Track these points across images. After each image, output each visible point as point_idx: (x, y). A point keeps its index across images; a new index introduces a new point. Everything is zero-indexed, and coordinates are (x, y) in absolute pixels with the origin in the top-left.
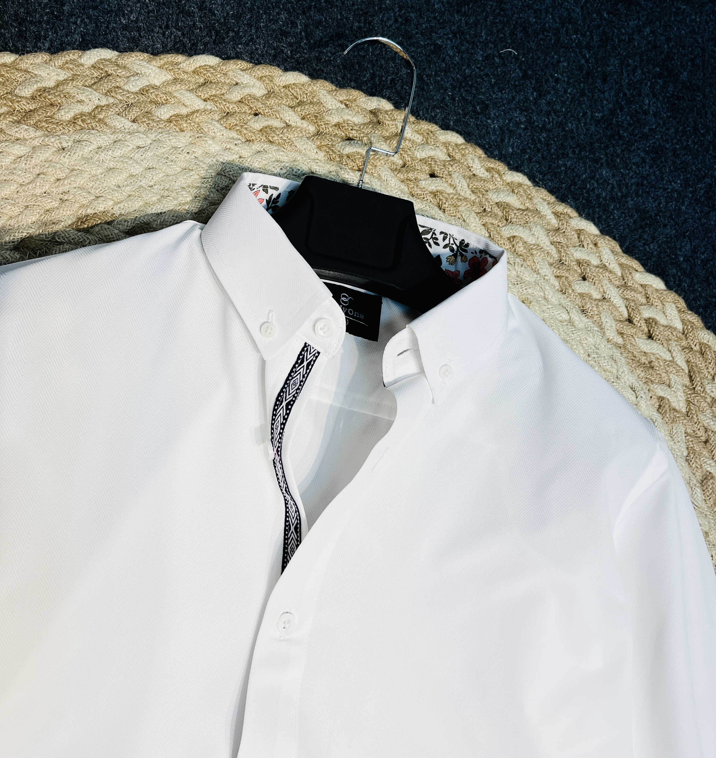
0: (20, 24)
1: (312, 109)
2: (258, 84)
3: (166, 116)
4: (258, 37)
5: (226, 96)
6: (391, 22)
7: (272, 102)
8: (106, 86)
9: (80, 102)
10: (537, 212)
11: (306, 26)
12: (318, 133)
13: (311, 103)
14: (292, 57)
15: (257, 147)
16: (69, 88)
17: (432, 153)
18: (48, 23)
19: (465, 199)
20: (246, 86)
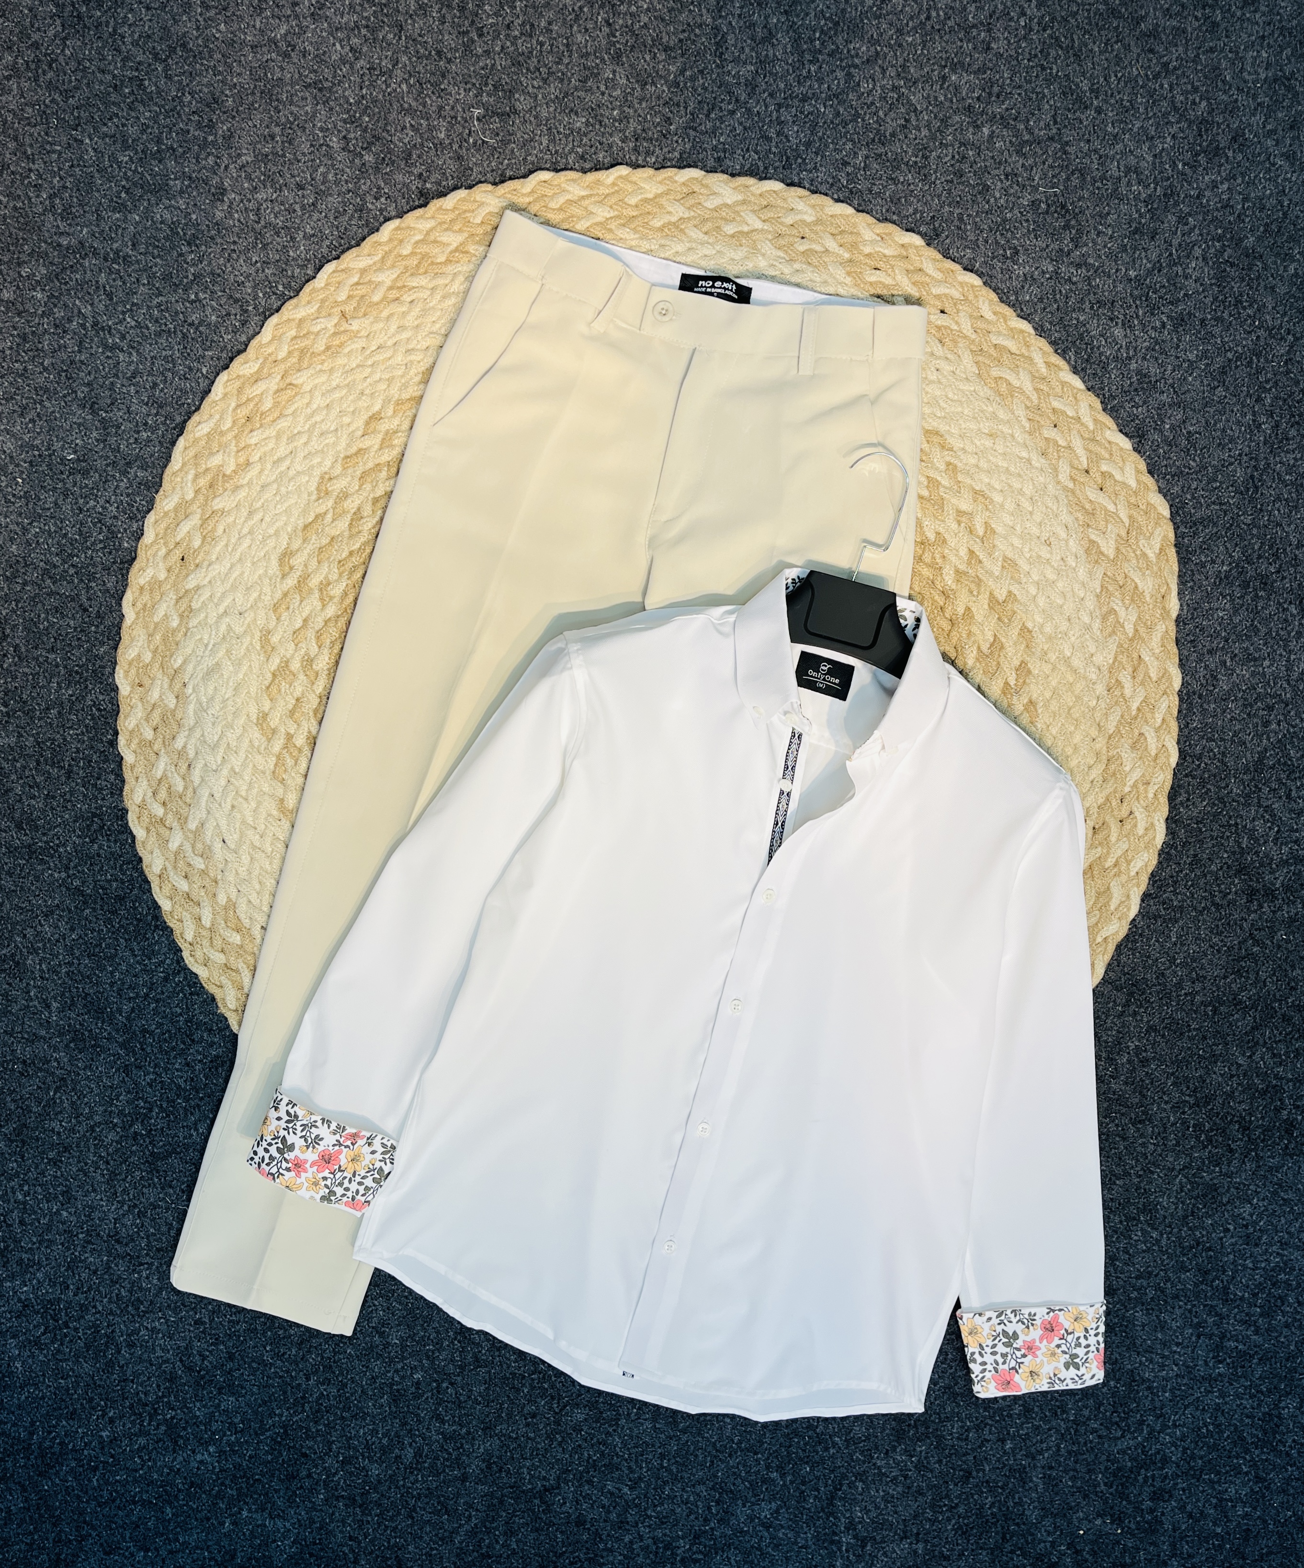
0: (637, 140)
1: (848, 239)
2: (810, 211)
3: (731, 232)
4: (821, 166)
5: (783, 220)
6: (947, 159)
7: (819, 228)
8: (691, 201)
9: (669, 213)
10: (1030, 359)
11: (867, 157)
12: (850, 261)
13: (851, 233)
14: (846, 187)
15: (797, 266)
16: (663, 201)
17: (947, 291)
18: (657, 140)
19: (965, 337)
20: (800, 212)
